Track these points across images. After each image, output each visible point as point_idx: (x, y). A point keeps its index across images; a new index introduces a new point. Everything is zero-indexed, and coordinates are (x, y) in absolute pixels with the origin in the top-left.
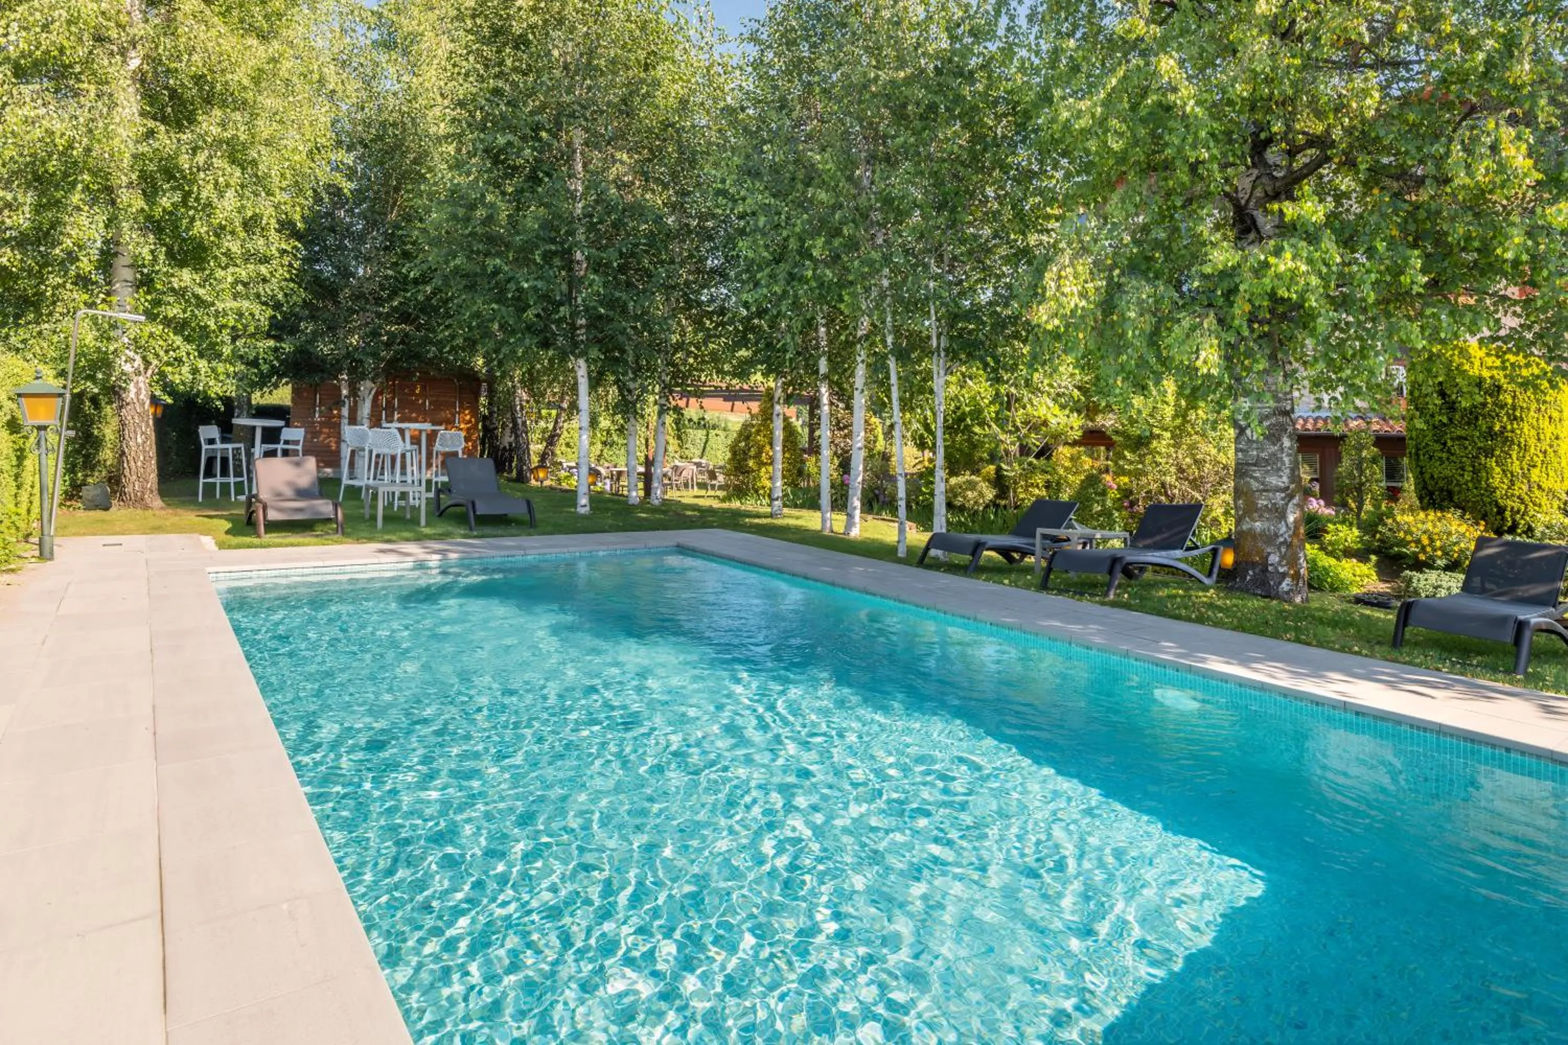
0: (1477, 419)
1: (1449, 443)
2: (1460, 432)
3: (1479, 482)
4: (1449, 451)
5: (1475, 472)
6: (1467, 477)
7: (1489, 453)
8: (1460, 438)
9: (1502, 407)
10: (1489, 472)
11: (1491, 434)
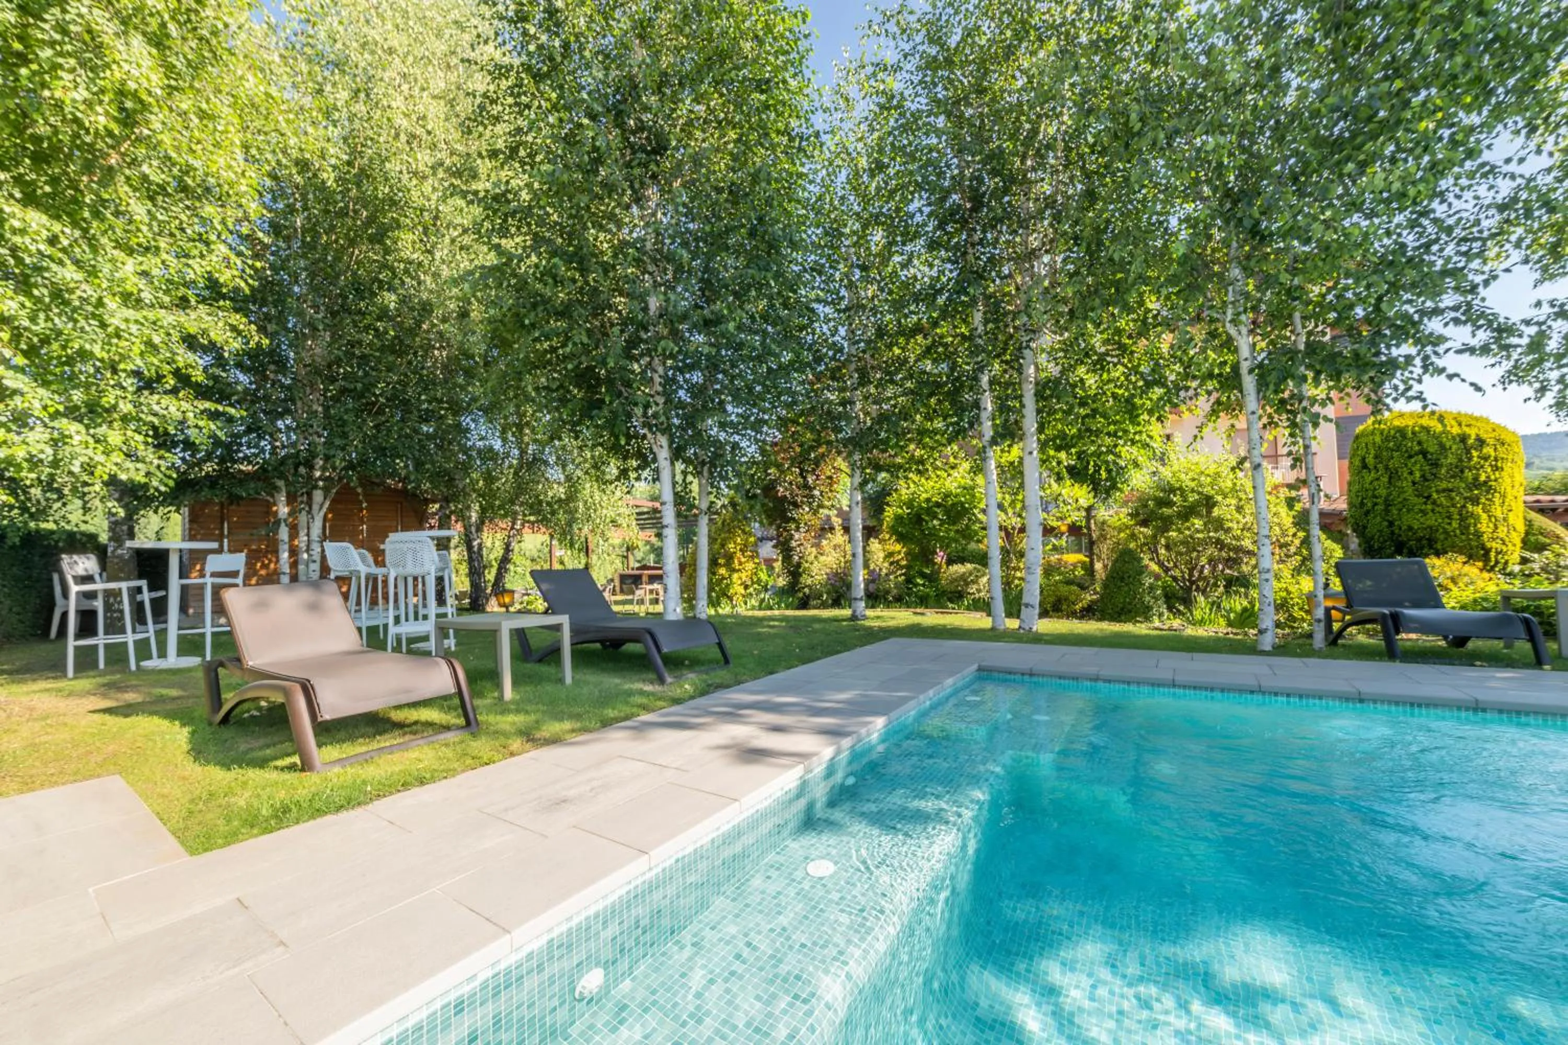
0: (1462, 471)
1: (1435, 496)
2: (1444, 485)
3: (1467, 527)
4: (1434, 503)
5: (1463, 519)
6: (1455, 524)
7: (1475, 501)
8: (1444, 490)
9: (1486, 459)
10: (1477, 519)
11: (1476, 483)
